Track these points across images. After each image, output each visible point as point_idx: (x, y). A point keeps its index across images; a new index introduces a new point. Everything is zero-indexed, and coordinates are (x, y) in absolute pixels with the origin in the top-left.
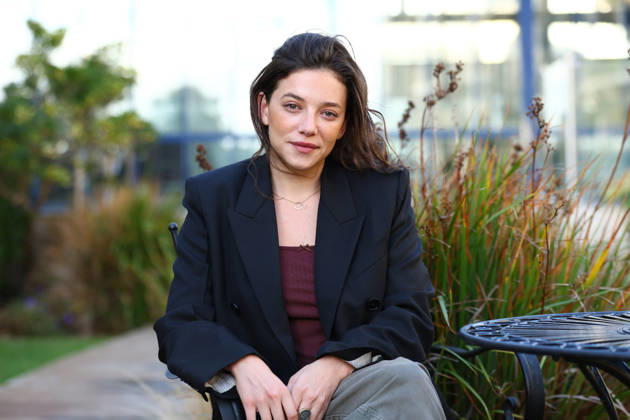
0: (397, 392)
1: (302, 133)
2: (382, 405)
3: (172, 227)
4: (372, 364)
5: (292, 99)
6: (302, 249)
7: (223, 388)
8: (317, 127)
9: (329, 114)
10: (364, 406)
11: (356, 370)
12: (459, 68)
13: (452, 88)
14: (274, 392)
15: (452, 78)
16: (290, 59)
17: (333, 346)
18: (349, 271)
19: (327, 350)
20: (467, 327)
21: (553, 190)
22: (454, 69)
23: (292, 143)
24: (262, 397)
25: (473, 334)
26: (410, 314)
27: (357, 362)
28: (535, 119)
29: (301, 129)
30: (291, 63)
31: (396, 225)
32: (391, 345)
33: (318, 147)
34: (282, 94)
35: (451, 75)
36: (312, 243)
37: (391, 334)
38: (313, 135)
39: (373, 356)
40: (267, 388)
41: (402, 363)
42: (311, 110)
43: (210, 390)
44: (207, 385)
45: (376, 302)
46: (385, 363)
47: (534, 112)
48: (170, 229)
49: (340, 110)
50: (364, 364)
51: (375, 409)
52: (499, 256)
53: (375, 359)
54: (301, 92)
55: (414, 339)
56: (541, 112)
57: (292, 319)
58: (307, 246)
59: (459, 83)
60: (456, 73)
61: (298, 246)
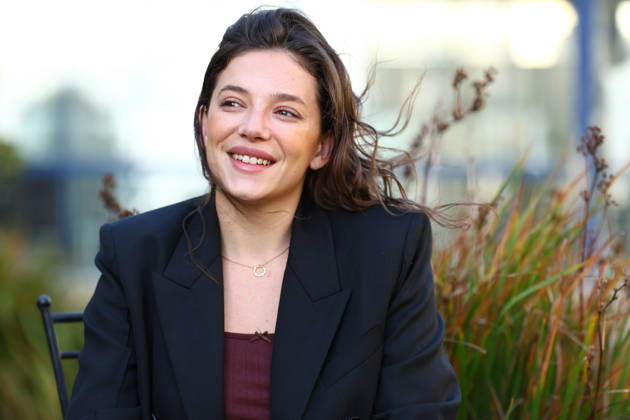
1: (243, 136)
3: (43, 301)
5: (233, 94)
6: (258, 338)
9: (286, 113)
12: (489, 78)
13: (477, 106)
15: (478, 92)
18: (322, 373)
21: (611, 260)
22: (481, 78)
23: (229, 152)
28: (590, 157)
31: (396, 304)
34: (219, 91)
35: (478, 87)
36: (272, 330)
38: (261, 139)
42: (259, 105)
47: (589, 147)
48: (39, 305)
52: (525, 357)
56: (599, 149)
58: (266, 334)
59: (488, 101)
60: (484, 85)
61: (253, 332)
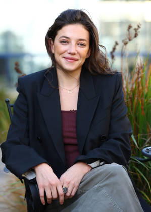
0: (112, 180)
1: (69, 53)
2: (105, 185)
4: (100, 166)
5: (64, 39)
6: (71, 112)
7: (30, 177)
8: (77, 50)
9: (82, 44)
10: (96, 186)
11: (93, 169)
12: (139, 27)
13: (136, 36)
14: (53, 183)
15: (136, 31)
16: (63, 21)
17: (82, 157)
19: (79, 159)
20: (146, 149)
22: (137, 27)
23: (64, 57)
24: (47, 184)
25: (148, 152)
26: (119, 143)
27: (93, 165)
29: (68, 51)
30: (63, 22)
31: (115, 99)
32: (109, 157)
33: (77, 60)
34: (59, 37)
35: (136, 30)
36: (75, 109)
37: (110, 153)
38: (75, 54)
39: (101, 162)
40: (50, 180)
41: (114, 165)
42: (73, 43)
43: (24, 178)
44: (23, 175)
45: (104, 137)
46: (107, 166)
48: (6, 102)
49: (87, 43)
50: (97, 166)
51: (101, 187)
53: (102, 163)
54: (68, 35)
55: (121, 155)
57: (66, 145)
58: (73, 110)
59: (139, 34)
60: (138, 29)
61: (69, 110)
